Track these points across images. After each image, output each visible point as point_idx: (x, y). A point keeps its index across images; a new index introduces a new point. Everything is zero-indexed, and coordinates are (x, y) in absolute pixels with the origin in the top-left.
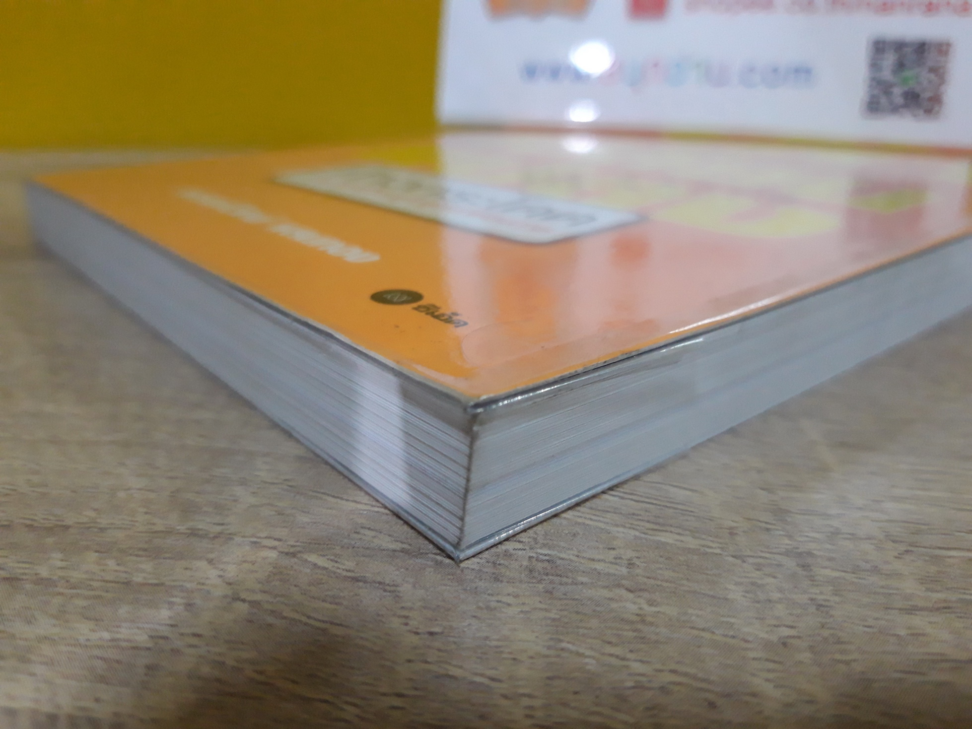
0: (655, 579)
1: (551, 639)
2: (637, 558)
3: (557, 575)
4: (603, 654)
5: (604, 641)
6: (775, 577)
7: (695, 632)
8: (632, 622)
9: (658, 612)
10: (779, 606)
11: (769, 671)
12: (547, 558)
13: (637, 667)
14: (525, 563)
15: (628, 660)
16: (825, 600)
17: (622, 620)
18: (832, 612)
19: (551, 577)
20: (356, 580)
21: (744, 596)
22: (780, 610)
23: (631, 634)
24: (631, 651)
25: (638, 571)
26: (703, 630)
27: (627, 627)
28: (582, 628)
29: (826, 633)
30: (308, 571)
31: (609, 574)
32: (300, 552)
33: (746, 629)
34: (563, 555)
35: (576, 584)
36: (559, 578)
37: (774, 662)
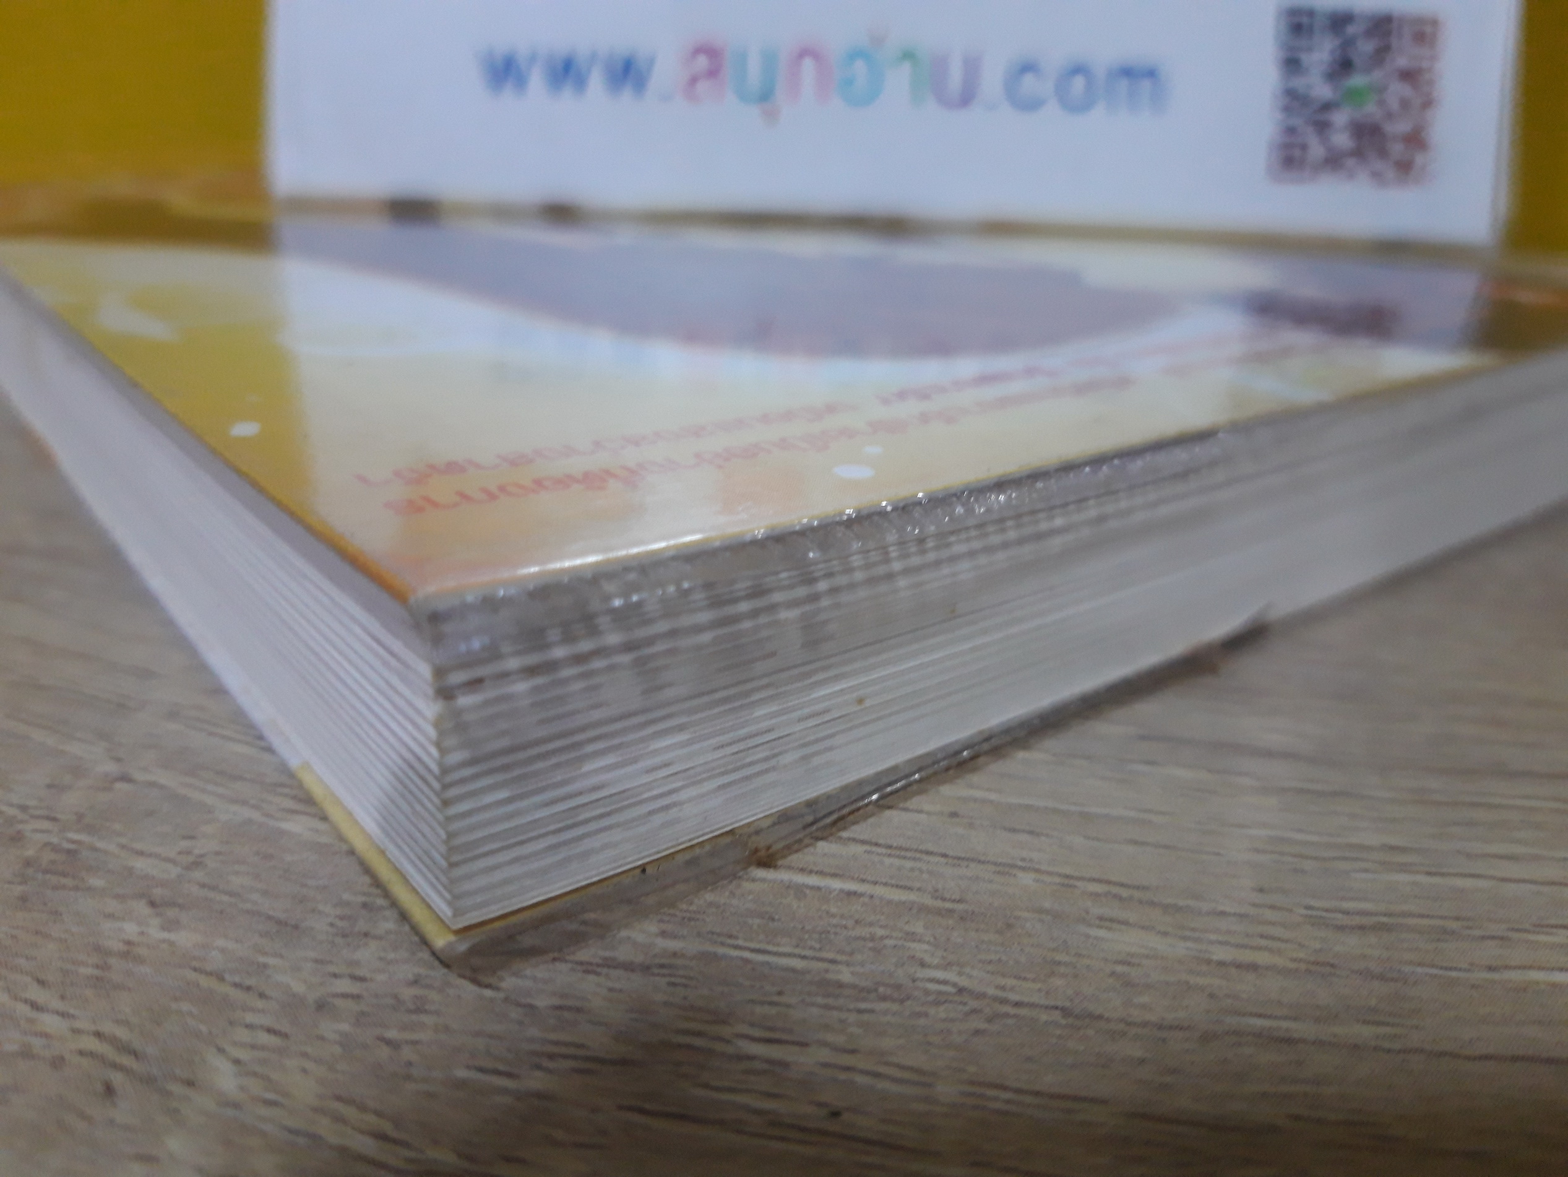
0: (213, 888)
2: (218, 853)
3: (61, 874)
7: (192, 976)
8: (108, 953)
9: (164, 941)
12: (72, 846)
14: (30, 853)
17: (98, 949)
19: (48, 876)
21: (332, 925)
23: (87, 971)
25: (198, 875)
26: (209, 974)
27: (92, 961)
29: (408, 993)
31: (144, 877)
34: (100, 845)
35: (76, 888)
36: (61, 878)
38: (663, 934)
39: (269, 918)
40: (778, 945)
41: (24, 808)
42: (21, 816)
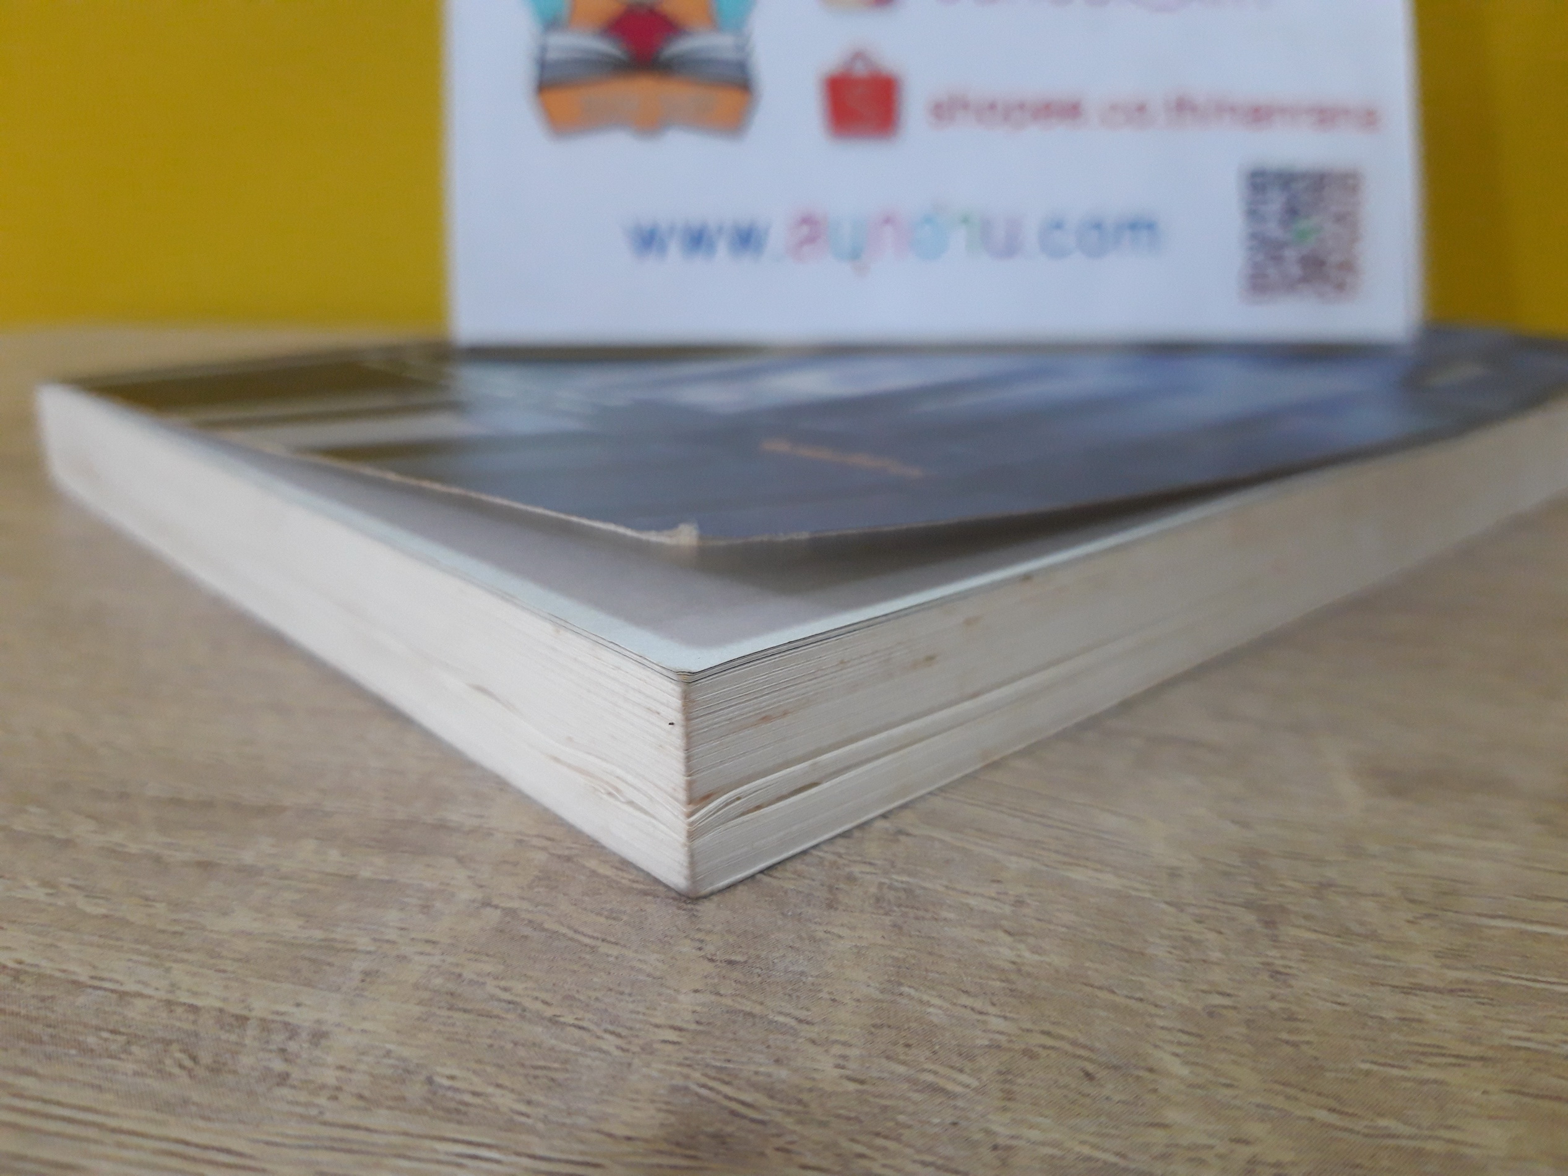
0: (1050, 922)
1: (889, 981)
2: (1030, 895)
3: (913, 907)
4: (955, 1004)
5: (959, 989)
6: (1220, 933)
7: (1088, 989)
8: (1003, 970)
9: (1042, 962)
11: (1180, 1044)
12: (904, 886)
13: (996, 1023)
14: (873, 890)
15: (986, 1014)
17: (991, 967)
18: (1293, 982)
19: (903, 909)
21: (1170, 953)
23: (998, 984)
25: (1027, 911)
26: (1101, 988)
27: (994, 976)
28: (932, 971)
29: (1275, 1005)
31: (984, 911)
34: (927, 885)
35: (936, 919)
36: (916, 911)
38: (1449, 967)
39: (1112, 945)
40: (1544, 976)
41: (840, 856)
42: (841, 861)
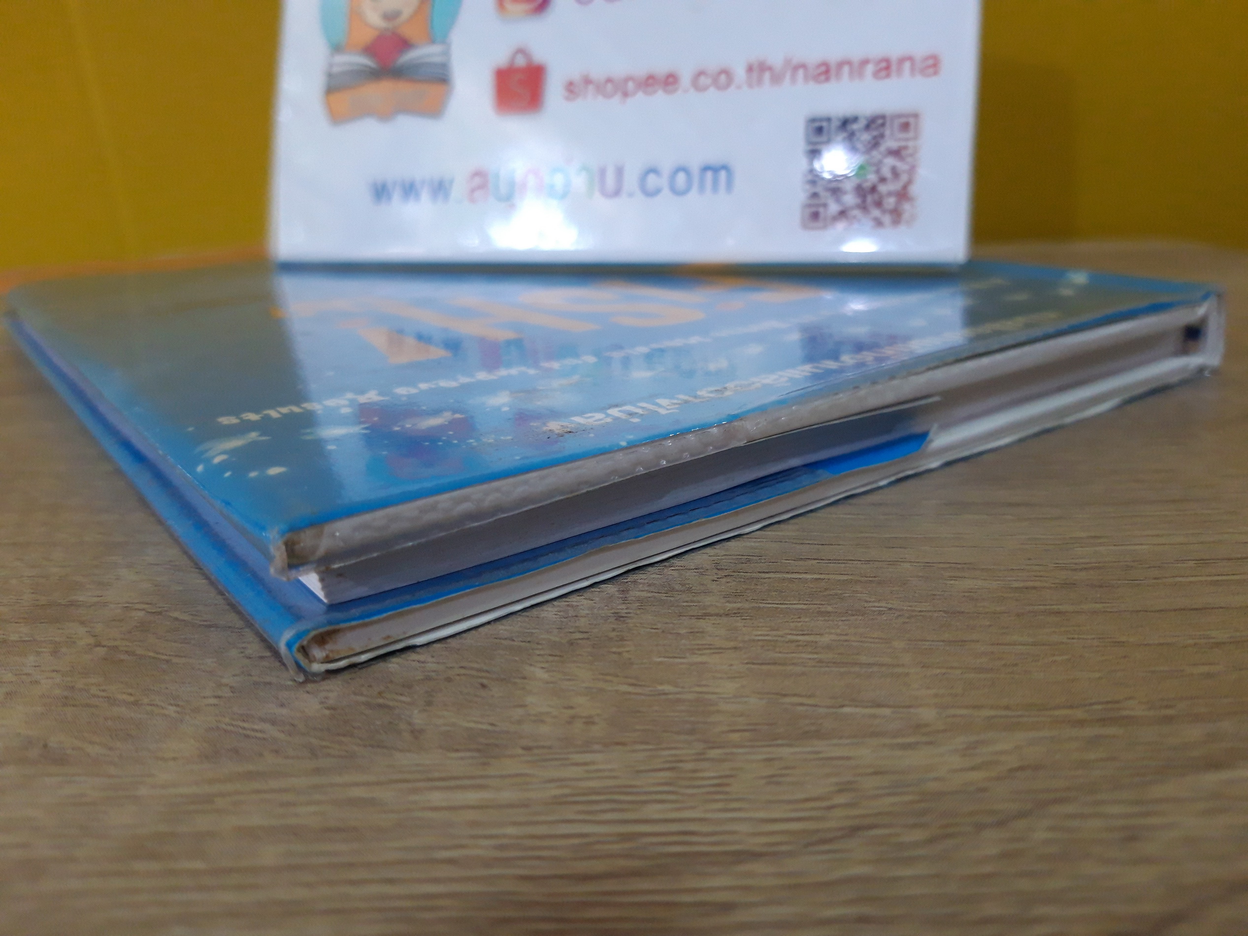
10: (583, 620)
16: (626, 613)
20: (210, 626)
22: (582, 623)
24: (433, 657)
30: (168, 623)
32: (166, 611)
33: (542, 636)
37: (555, 656)
